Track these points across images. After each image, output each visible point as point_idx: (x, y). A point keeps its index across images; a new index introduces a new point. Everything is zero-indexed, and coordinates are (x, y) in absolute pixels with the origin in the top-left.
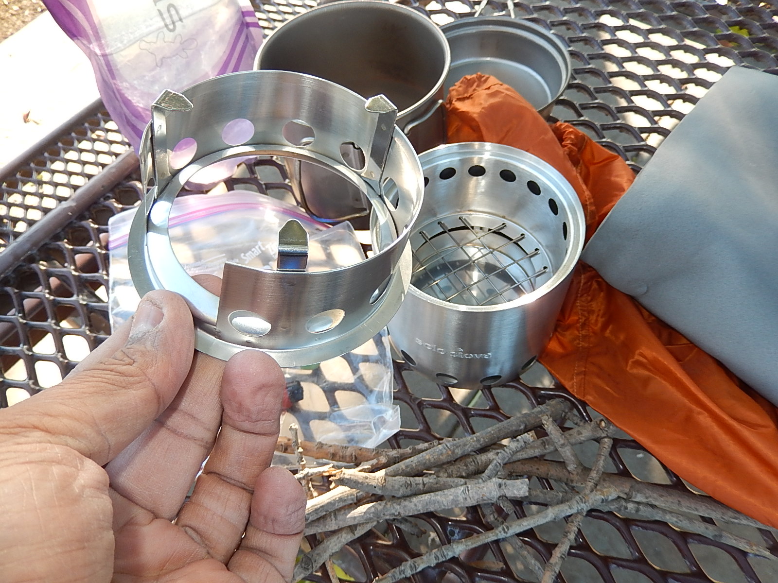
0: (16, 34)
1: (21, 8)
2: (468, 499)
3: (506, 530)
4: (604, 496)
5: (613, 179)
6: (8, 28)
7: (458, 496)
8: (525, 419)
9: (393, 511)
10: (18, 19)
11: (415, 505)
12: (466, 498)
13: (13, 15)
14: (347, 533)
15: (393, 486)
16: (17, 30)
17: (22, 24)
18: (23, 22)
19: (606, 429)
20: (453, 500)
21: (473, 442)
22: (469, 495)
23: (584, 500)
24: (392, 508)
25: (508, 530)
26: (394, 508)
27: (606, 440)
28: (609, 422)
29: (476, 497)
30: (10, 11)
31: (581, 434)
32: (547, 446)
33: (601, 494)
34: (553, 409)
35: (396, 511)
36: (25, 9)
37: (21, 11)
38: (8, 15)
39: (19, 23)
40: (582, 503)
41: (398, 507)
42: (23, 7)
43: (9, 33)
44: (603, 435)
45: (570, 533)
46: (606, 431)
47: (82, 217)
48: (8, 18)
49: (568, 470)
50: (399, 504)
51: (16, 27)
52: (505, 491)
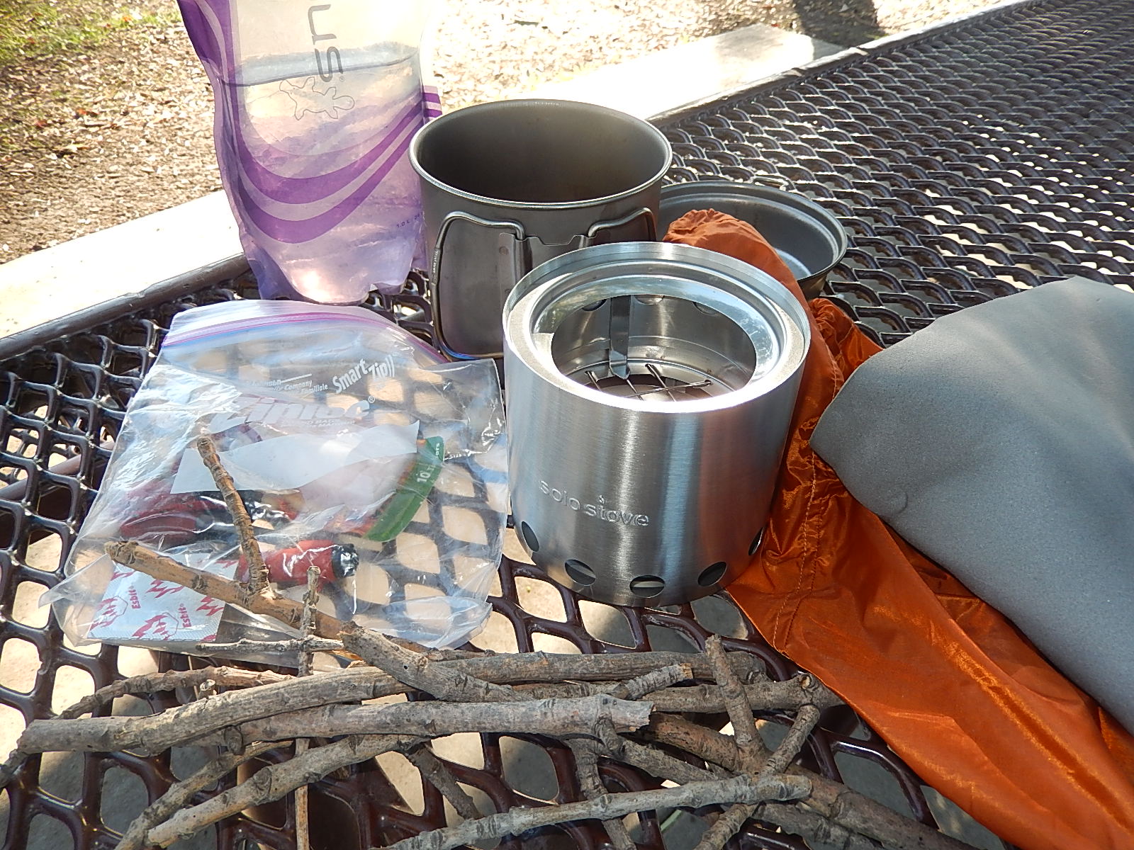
0: (174, 209)
1: (191, 183)
2: (549, 714)
3: (607, 802)
4: (785, 783)
6: (167, 200)
7: (534, 709)
9: (425, 717)
10: (183, 193)
11: (463, 713)
12: (545, 713)
13: (178, 188)
14: (343, 747)
15: (435, 676)
16: (177, 204)
17: (186, 199)
18: (188, 197)
19: (811, 690)
20: (525, 713)
22: (552, 709)
23: (749, 780)
24: (423, 711)
25: (610, 802)
26: (427, 711)
27: (808, 707)
29: (564, 715)
30: (178, 183)
31: (769, 690)
32: (708, 696)
33: (780, 780)
35: (428, 718)
36: (196, 185)
37: (189, 186)
38: (172, 186)
39: (183, 197)
40: (746, 784)
41: (434, 711)
42: (195, 182)
43: (165, 206)
44: (805, 701)
45: (716, 834)
46: (812, 694)
48: (171, 190)
49: (736, 744)
50: (437, 707)
51: (177, 201)
52: (612, 710)
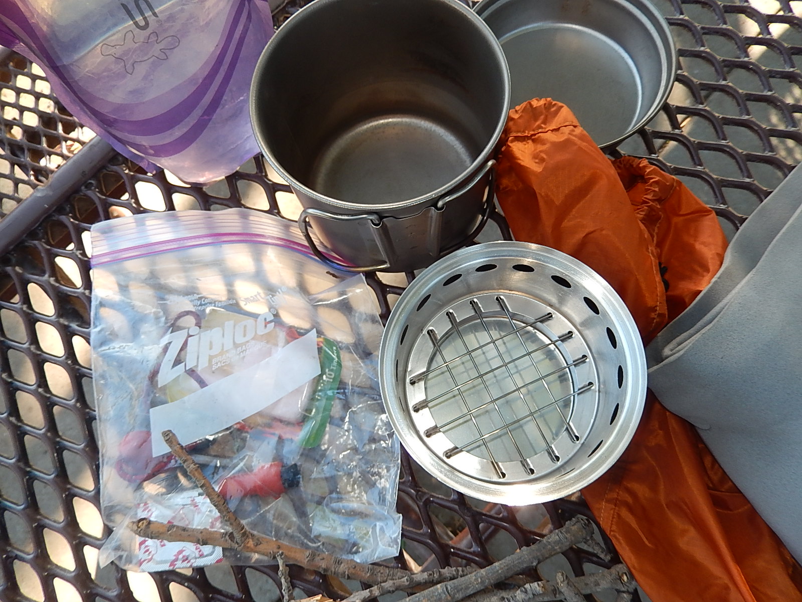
5: (698, 246)
8: (539, 554)
19: (627, 584)
21: (477, 584)
27: (625, 595)
28: (632, 577)
31: (599, 585)
34: (573, 538)
44: (623, 589)
46: (627, 586)
47: (60, 210)
